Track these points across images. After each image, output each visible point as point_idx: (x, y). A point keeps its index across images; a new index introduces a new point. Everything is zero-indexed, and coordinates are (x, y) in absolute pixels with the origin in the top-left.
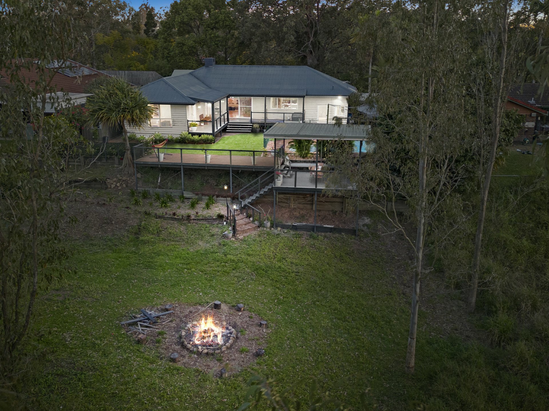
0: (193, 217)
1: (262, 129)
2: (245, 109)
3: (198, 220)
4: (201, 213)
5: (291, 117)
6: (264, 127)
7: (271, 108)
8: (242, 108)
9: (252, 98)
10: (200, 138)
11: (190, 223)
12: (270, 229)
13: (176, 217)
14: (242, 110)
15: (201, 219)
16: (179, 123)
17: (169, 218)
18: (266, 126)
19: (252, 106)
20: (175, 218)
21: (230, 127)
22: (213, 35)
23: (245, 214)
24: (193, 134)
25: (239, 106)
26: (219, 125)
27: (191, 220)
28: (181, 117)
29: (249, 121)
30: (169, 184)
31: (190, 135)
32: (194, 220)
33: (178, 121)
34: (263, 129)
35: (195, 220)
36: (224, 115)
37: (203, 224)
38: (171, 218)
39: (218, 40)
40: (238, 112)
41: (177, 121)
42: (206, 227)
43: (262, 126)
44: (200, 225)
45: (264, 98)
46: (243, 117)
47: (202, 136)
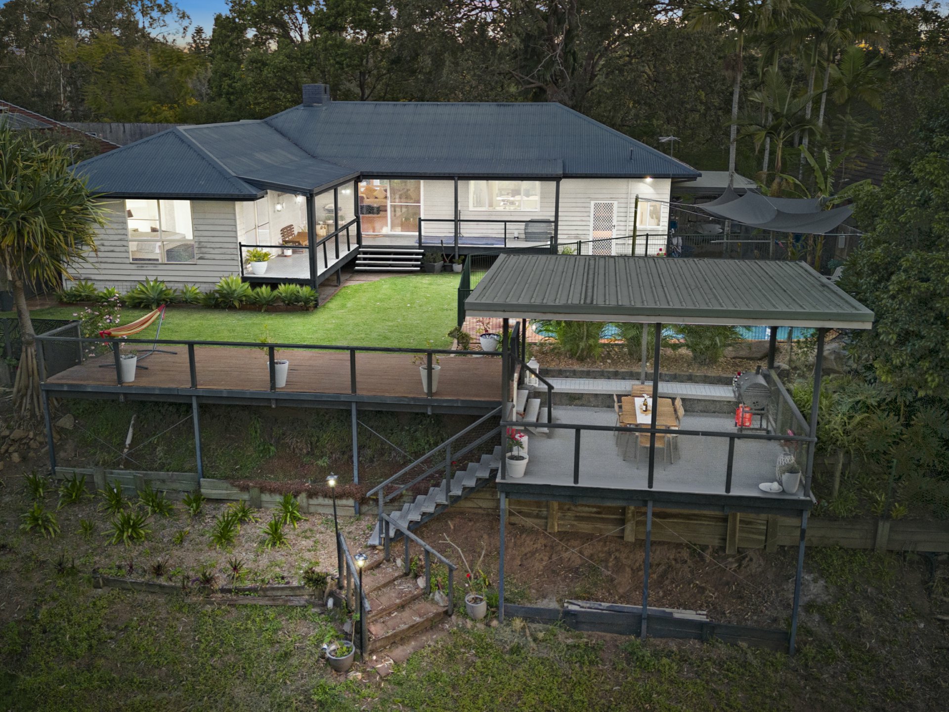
0: (221, 581)
1: (448, 264)
2: (404, 210)
3: (238, 591)
4: (251, 565)
5: (523, 232)
6: (454, 257)
7: (471, 208)
8: (398, 209)
9: (422, 181)
10: (275, 293)
11: (212, 603)
12: (488, 625)
13: (163, 581)
14: (398, 213)
15: (250, 590)
16: (216, 251)
17: (141, 584)
18: (459, 256)
19: (422, 204)
20: (162, 587)
21: (365, 259)
22: (330, 42)
23: (399, 562)
24: (256, 282)
25: (389, 204)
26: (331, 254)
27: (213, 592)
28: (221, 234)
29: (414, 243)
30: (160, 451)
31: (247, 285)
32: (223, 591)
33: (213, 245)
34: (452, 262)
35: (229, 591)
36: (346, 227)
37: (254, 607)
38: (148, 585)
39: (342, 54)
40: (386, 217)
41: (209, 245)
42: (266, 620)
43: (447, 256)
44: (245, 612)
45: (452, 182)
46: (398, 232)
47: (282, 287)
